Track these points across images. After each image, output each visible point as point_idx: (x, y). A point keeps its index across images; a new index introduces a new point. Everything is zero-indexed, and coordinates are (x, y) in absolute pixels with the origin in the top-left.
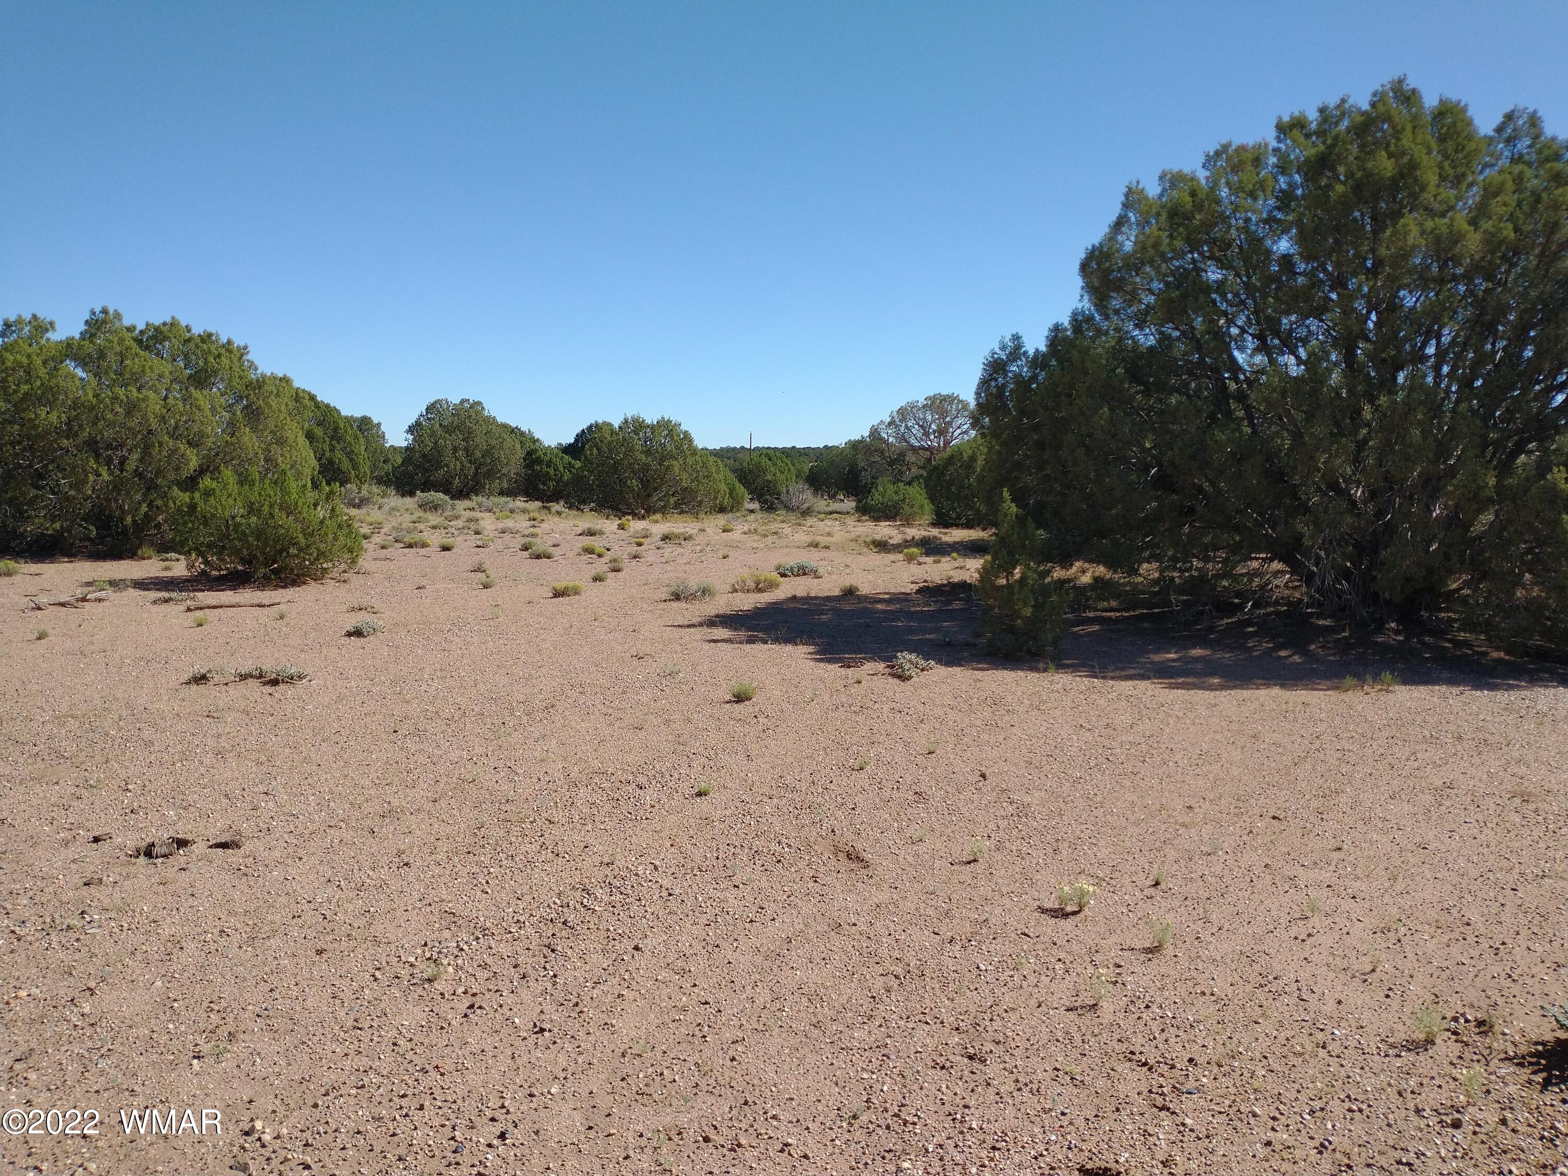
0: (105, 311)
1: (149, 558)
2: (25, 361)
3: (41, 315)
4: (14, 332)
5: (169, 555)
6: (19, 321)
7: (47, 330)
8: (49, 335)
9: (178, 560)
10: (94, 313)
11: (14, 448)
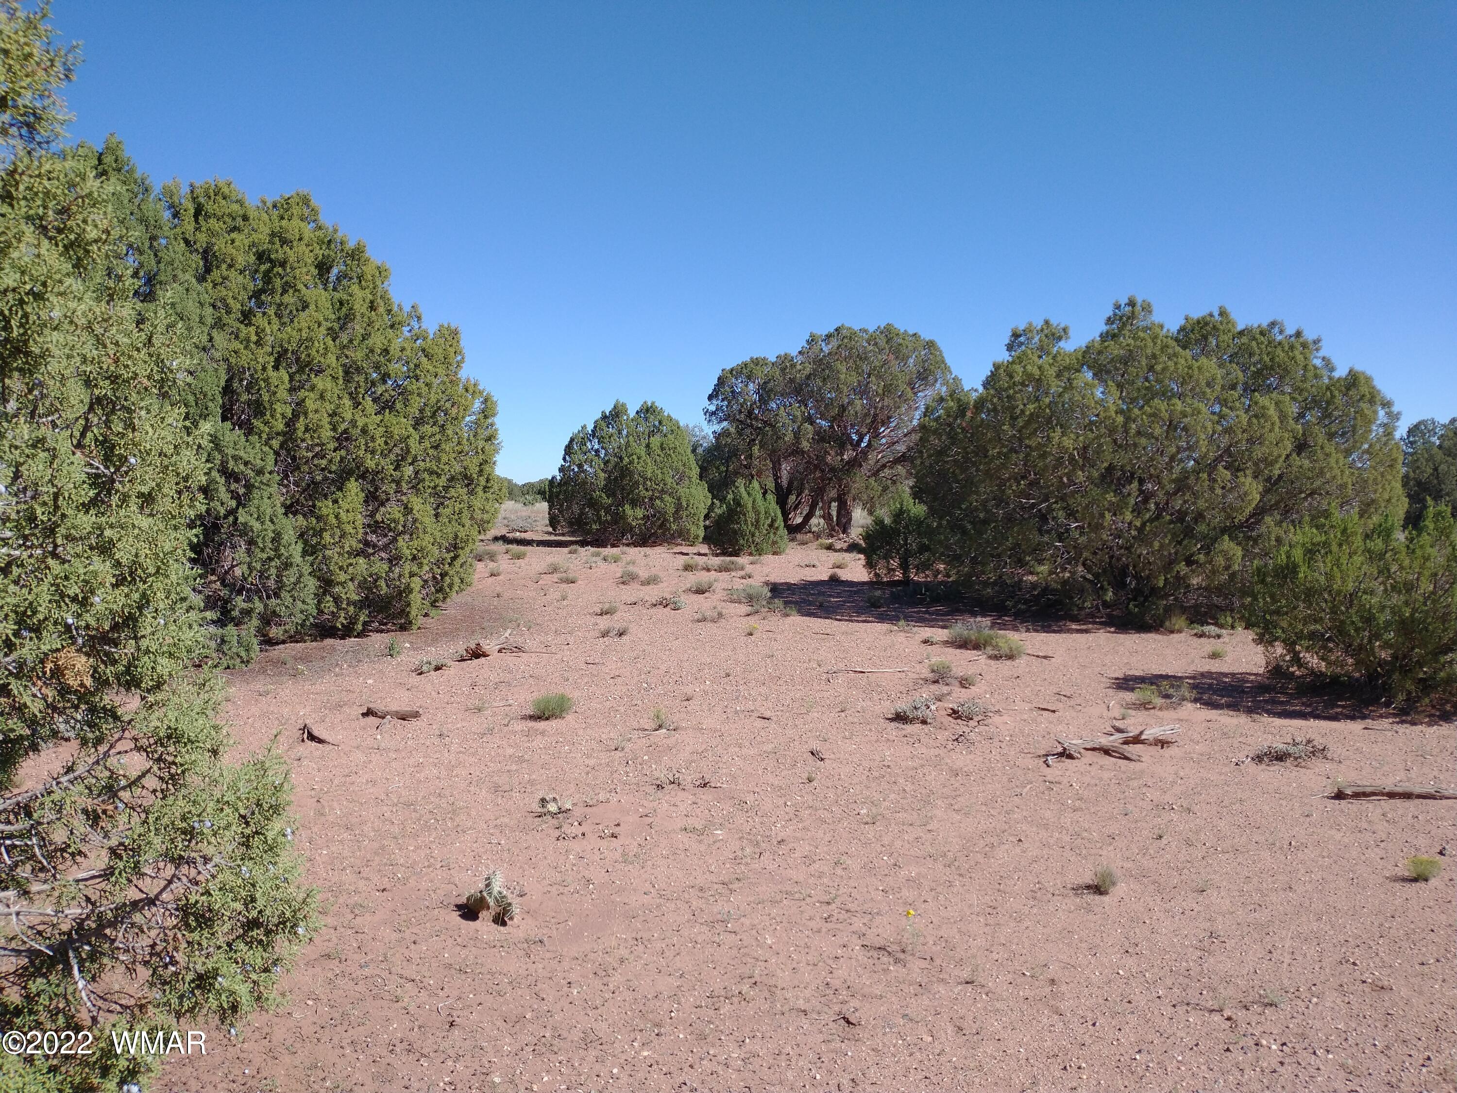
0: (1132, 303)
1: (1180, 631)
2: (1036, 372)
3: (1054, 322)
4: (1022, 344)
5: (1207, 629)
6: (1027, 331)
7: (1060, 338)
8: (1062, 344)
9: (1219, 636)
10: (1118, 307)
11: (1019, 484)
